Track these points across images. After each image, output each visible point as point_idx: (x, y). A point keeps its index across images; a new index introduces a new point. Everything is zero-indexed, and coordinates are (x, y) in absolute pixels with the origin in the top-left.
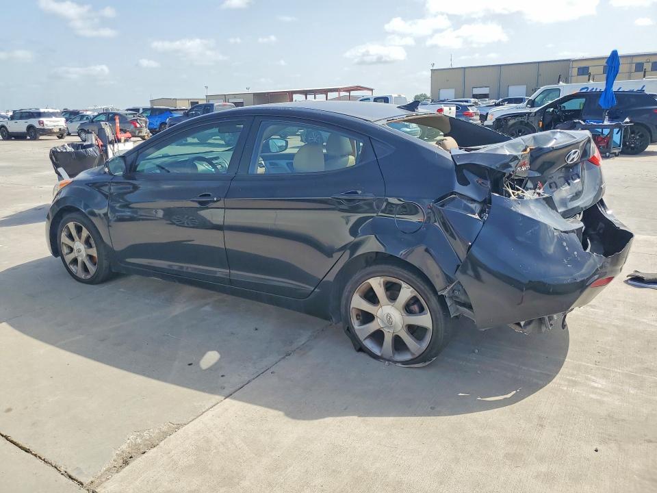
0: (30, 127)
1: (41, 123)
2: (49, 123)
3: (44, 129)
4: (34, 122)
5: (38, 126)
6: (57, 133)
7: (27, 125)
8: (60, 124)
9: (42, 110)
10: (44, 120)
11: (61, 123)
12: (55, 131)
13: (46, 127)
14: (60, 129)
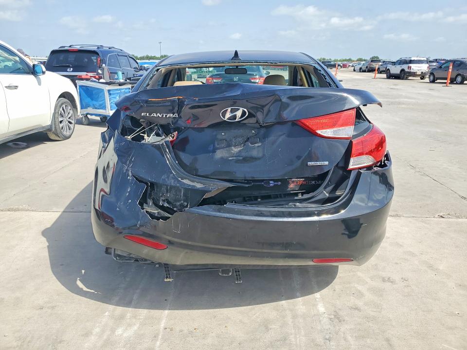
0: (403, 70)
1: (409, 68)
2: (415, 68)
3: (410, 72)
4: (405, 67)
5: (407, 70)
6: (419, 75)
7: (401, 69)
8: (422, 68)
9: (412, 59)
10: (412, 65)
11: (424, 68)
12: (418, 74)
13: (412, 71)
14: (422, 73)
